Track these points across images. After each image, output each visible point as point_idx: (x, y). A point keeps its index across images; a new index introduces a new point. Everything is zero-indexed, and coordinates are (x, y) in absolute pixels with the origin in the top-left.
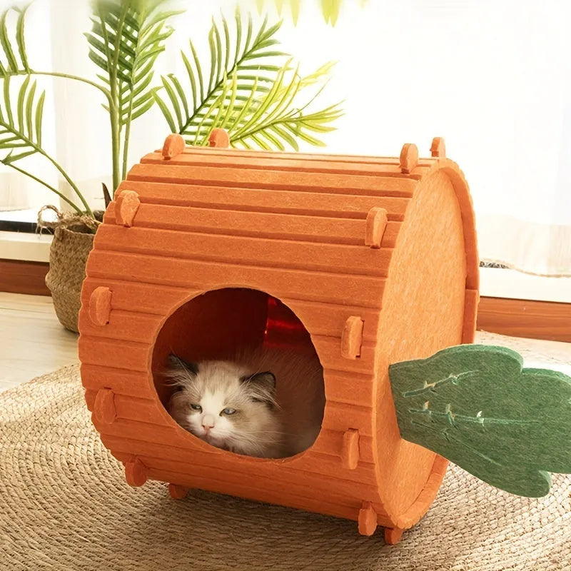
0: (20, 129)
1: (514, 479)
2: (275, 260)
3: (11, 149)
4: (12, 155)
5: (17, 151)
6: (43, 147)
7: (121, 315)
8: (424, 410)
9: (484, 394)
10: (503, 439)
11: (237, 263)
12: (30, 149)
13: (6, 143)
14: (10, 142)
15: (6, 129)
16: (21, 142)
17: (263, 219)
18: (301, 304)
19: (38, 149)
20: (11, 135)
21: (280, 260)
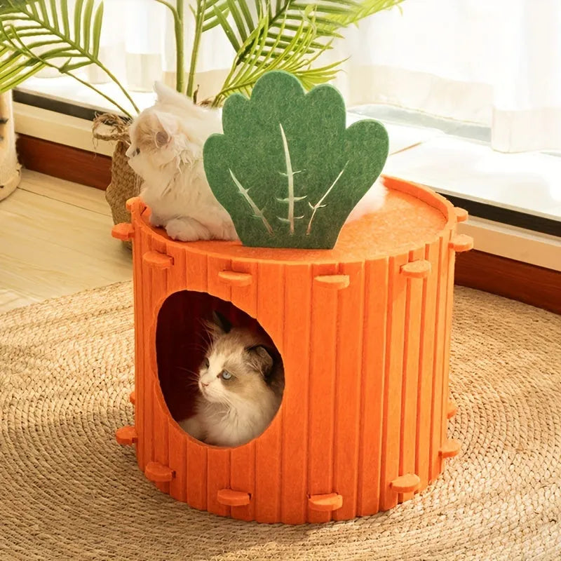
0: (76, 40)
3: (68, 58)
4: (70, 64)
5: (75, 61)
6: (99, 59)
12: (86, 59)
13: (63, 52)
14: (67, 52)
15: (61, 39)
16: (76, 52)
19: (94, 60)
20: (67, 45)
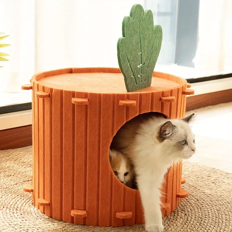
1: (158, 39)
2: (97, 142)
7: (126, 206)
8: (141, 77)
9: (133, 52)
10: (146, 44)
11: (99, 158)
17: (78, 151)
18: (115, 127)
21: (97, 140)
